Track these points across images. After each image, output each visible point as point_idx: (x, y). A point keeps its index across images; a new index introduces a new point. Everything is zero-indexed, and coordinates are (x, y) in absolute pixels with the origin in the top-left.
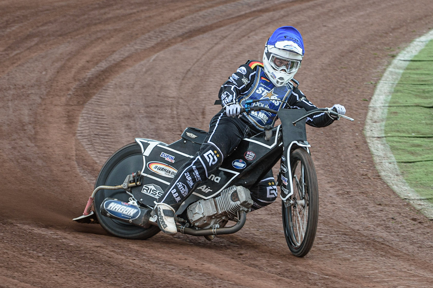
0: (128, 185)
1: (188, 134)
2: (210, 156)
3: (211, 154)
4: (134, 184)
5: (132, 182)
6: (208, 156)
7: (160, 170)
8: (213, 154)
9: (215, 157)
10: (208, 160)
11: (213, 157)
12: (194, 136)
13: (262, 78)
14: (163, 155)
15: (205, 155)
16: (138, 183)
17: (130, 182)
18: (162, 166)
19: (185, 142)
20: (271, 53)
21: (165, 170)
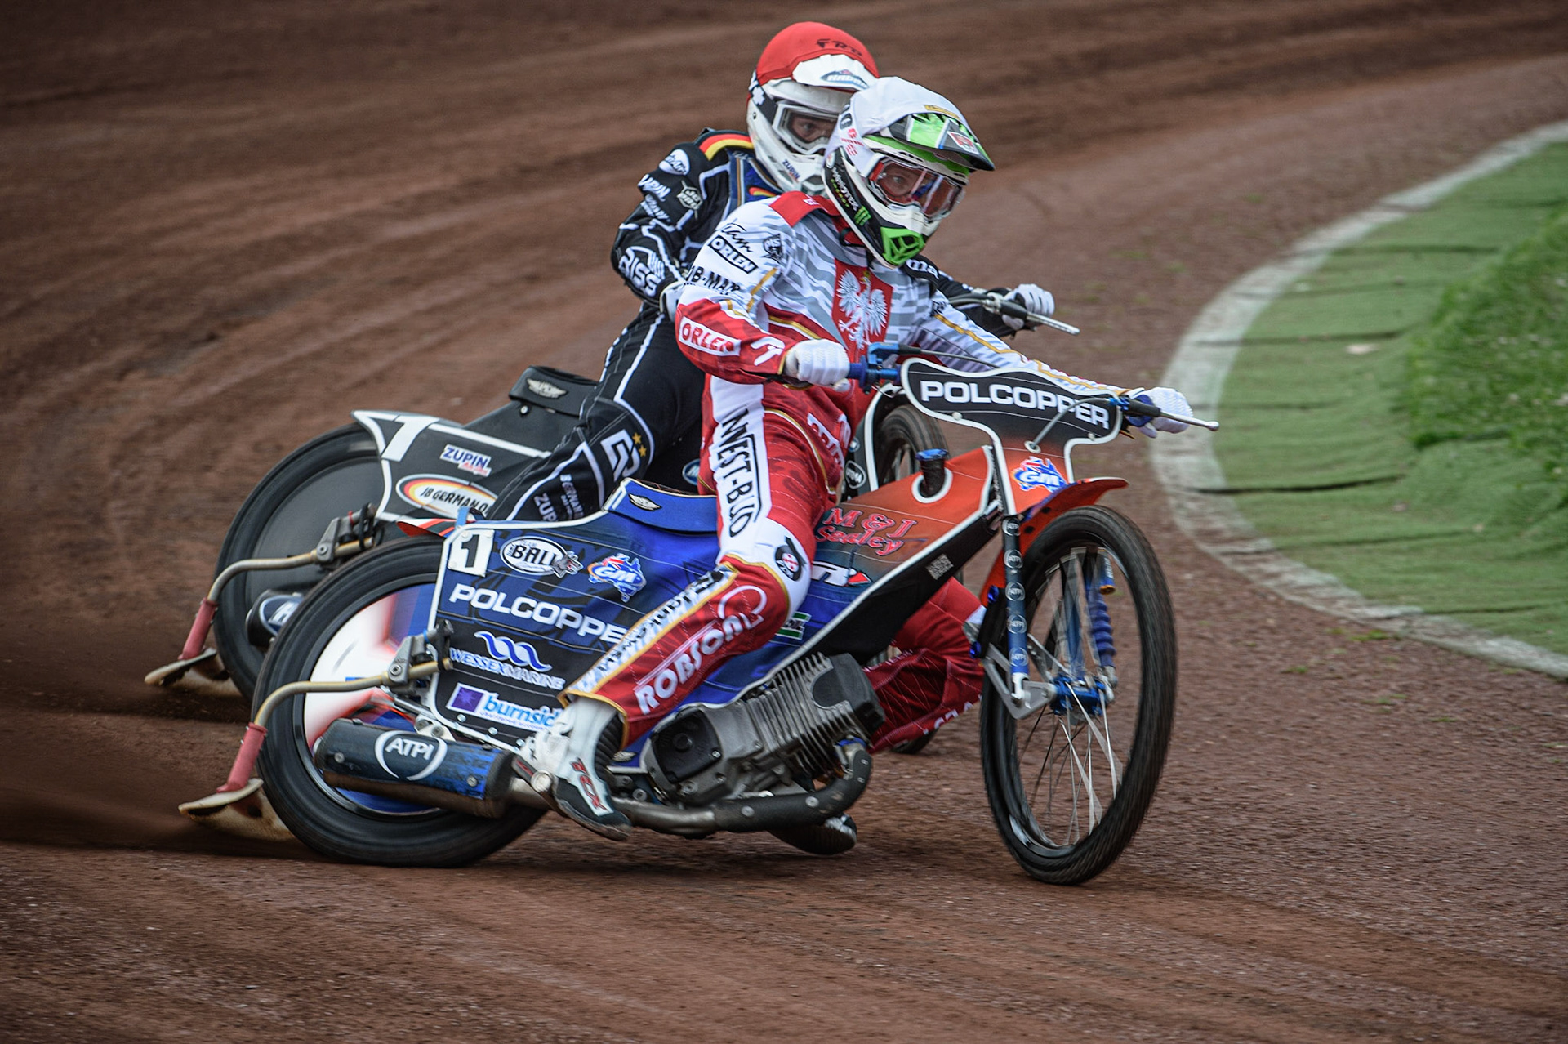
0: (334, 550)
1: (536, 386)
2: (620, 448)
3: (623, 442)
4: (356, 544)
5: (346, 539)
6: (614, 447)
7: (441, 498)
8: (630, 444)
9: (635, 454)
10: (613, 460)
11: (630, 453)
12: (555, 392)
13: (752, 189)
14: (452, 454)
15: (607, 444)
16: (369, 541)
17: (342, 541)
18: (449, 488)
19: (524, 410)
20: (777, 99)
21: (459, 499)
